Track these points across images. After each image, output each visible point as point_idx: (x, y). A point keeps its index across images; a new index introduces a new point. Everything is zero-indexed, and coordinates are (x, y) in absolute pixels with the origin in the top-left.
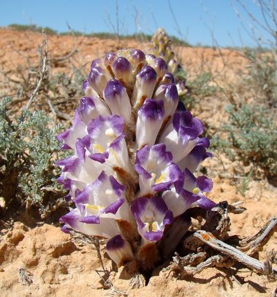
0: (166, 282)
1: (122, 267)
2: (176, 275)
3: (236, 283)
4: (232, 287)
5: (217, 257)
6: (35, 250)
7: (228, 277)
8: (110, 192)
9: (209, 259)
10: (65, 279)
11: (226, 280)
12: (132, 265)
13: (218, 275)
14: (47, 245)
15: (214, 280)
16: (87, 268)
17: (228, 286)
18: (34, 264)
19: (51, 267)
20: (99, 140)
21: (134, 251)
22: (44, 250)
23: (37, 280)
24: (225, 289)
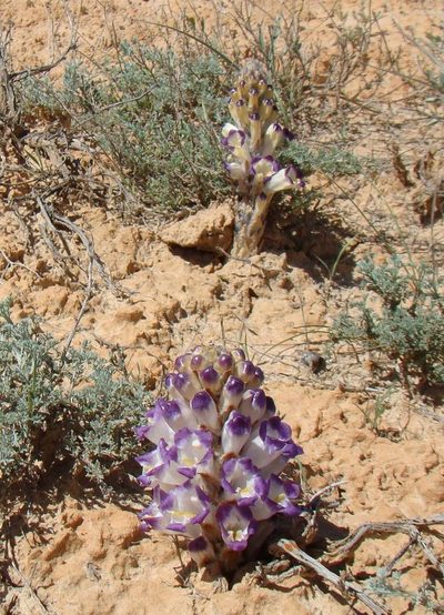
0: (249, 590)
1: (204, 569)
2: (259, 583)
3: (318, 593)
4: (314, 596)
5: (299, 567)
6: (102, 541)
7: (310, 586)
8: (195, 499)
9: (292, 570)
10: (136, 574)
11: (309, 589)
12: (214, 567)
13: (301, 584)
14: (116, 535)
15: (296, 590)
16: (159, 561)
17: (310, 595)
18: (102, 556)
19: (120, 560)
20: (185, 450)
21: (216, 551)
22: (112, 541)
23: (106, 574)
24: (307, 598)
